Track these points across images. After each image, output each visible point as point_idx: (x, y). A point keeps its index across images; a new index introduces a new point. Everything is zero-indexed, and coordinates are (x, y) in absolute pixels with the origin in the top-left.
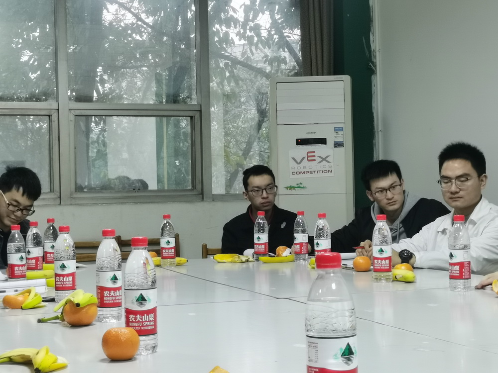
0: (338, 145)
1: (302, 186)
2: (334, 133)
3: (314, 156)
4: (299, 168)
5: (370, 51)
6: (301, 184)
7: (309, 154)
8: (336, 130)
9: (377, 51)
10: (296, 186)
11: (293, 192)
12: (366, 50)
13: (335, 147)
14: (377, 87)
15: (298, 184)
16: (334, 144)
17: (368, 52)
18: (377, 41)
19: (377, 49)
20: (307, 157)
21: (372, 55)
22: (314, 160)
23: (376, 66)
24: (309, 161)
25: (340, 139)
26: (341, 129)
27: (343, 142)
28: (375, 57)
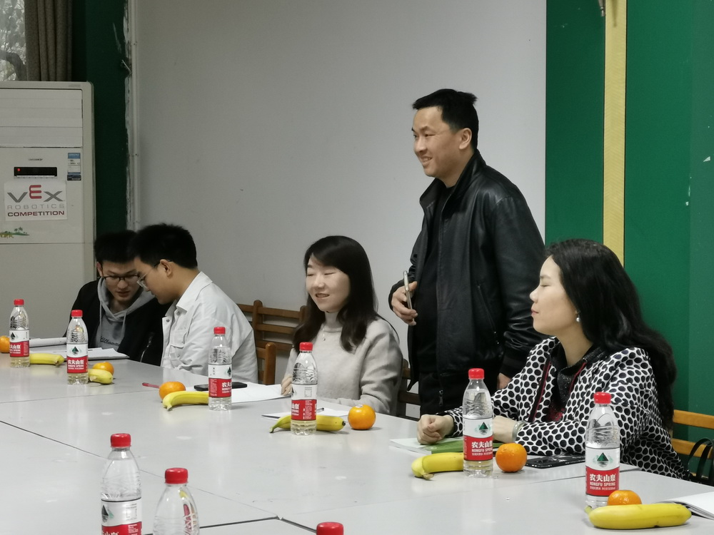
0: (73, 177)
1: (22, 232)
2: (68, 161)
3: (40, 192)
4: (18, 207)
5: (123, 44)
6: (21, 229)
7: (33, 189)
8: (71, 156)
9: (132, 44)
10: (14, 232)
11: (9, 240)
12: (118, 42)
13: (69, 179)
14: (132, 94)
15: (16, 230)
16: (68, 176)
17: (120, 46)
18: (132, 29)
19: (133, 42)
20: (29, 192)
21: (126, 50)
22: (40, 197)
23: (131, 64)
24: (32, 197)
25: (75, 169)
26: (78, 156)
27: (80, 173)
28: (130, 52)
